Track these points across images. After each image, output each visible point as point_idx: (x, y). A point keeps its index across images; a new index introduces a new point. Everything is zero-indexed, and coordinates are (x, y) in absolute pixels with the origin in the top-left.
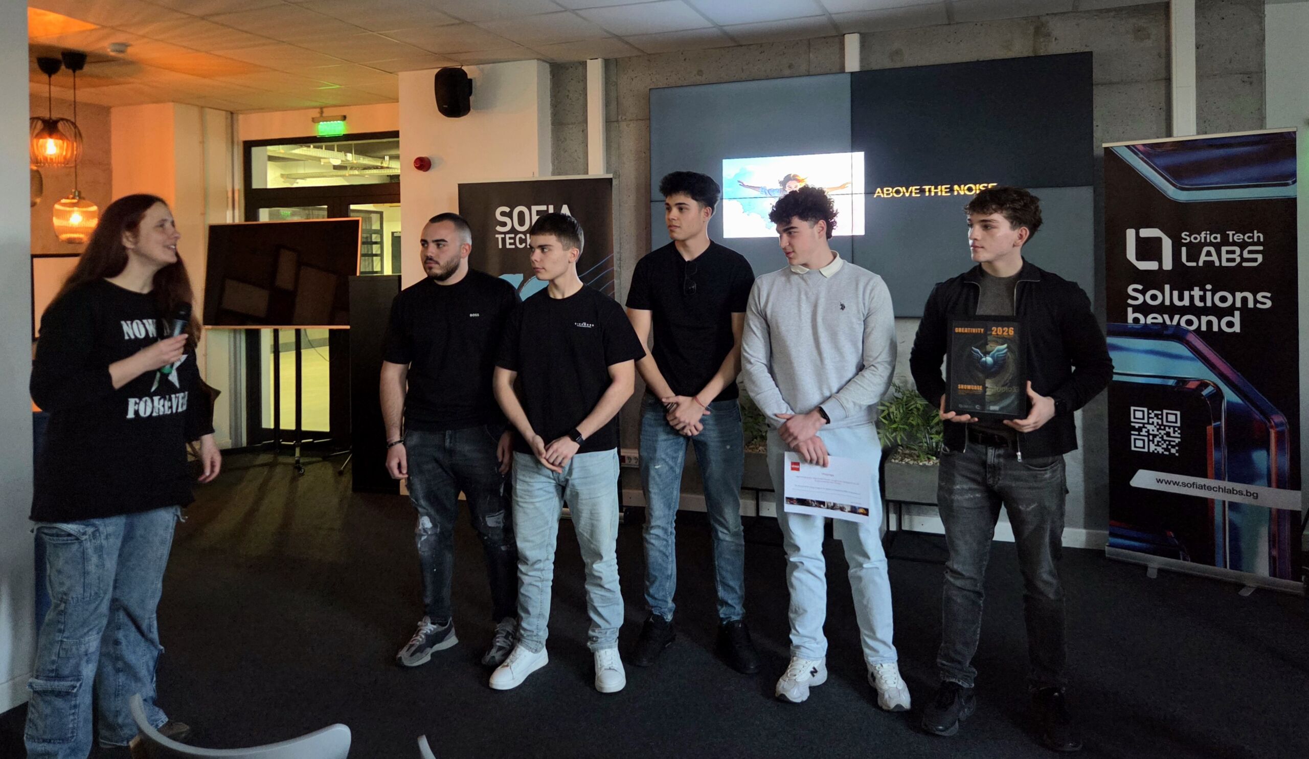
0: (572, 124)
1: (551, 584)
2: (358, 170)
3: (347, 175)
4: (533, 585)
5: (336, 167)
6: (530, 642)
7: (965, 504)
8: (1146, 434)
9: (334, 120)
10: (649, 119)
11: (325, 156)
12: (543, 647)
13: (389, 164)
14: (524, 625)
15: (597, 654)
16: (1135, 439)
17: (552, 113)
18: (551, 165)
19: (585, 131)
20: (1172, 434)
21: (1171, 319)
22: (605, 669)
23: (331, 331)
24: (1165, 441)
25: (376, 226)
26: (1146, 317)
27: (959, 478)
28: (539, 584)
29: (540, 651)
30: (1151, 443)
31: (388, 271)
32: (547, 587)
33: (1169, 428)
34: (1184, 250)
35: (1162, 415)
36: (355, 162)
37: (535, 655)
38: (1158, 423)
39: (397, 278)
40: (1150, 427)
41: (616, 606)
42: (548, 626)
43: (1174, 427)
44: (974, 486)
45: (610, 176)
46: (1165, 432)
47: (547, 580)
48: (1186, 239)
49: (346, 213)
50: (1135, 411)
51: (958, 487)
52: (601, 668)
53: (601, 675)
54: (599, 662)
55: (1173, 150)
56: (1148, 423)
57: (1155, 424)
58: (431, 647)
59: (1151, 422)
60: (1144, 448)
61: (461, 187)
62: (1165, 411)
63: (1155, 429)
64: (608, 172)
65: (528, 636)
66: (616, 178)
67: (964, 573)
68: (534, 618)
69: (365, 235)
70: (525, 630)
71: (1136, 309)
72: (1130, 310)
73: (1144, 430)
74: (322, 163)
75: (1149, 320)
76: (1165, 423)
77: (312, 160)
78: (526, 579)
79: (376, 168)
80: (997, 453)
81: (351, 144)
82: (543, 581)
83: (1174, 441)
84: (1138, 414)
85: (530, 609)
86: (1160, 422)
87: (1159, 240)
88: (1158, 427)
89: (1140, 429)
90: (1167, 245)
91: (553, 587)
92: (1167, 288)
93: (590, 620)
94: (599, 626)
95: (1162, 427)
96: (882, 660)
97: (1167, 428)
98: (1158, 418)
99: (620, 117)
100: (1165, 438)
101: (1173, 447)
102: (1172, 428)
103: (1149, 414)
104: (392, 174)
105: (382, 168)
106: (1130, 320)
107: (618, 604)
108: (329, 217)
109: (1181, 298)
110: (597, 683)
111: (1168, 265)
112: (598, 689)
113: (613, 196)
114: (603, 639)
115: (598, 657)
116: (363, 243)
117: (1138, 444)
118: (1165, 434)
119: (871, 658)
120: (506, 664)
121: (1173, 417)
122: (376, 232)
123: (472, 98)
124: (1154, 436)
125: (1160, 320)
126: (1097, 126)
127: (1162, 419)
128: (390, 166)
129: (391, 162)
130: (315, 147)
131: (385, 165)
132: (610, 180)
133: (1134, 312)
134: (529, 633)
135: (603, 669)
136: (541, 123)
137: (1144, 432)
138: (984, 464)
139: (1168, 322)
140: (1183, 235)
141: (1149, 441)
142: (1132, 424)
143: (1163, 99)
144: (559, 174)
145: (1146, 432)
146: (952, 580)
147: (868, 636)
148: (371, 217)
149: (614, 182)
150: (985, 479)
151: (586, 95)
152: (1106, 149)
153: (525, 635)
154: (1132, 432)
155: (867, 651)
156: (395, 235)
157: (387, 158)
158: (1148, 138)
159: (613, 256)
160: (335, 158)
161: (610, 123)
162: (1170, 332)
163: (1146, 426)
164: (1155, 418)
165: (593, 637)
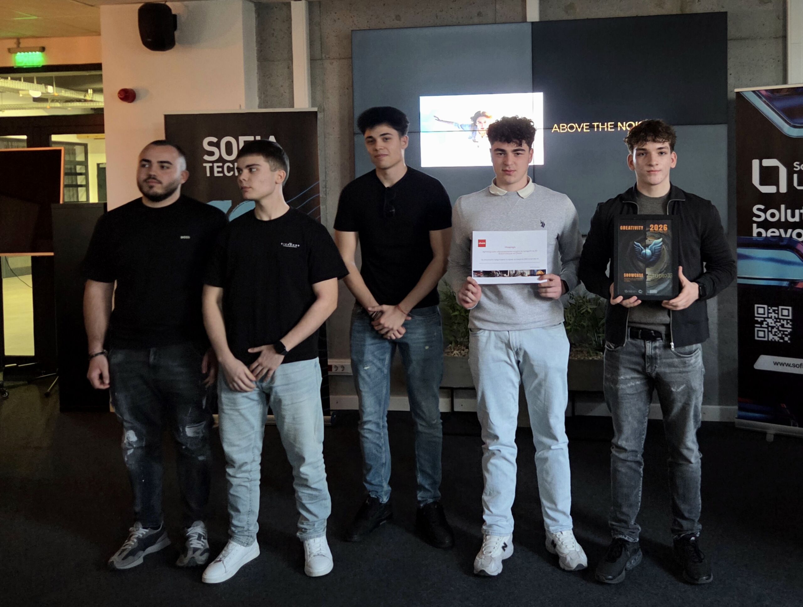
0: (279, 61)
1: (259, 483)
2: (60, 103)
3: (48, 107)
4: (242, 486)
5: (36, 100)
6: (242, 537)
7: (628, 391)
8: (766, 326)
9: (32, 51)
10: (351, 58)
11: (24, 88)
12: (254, 540)
13: (92, 97)
14: (235, 522)
15: (306, 543)
16: (758, 331)
17: (258, 50)
18: (257, 98)
19: (290, 68)
20: (785, 326)
21: (786, 232)
22: (314, 556)
23: (33, 258)
24: (780, 331)
25: (80, 158)
26: (766, 231)
27: (622, 370)
28: (248, 484)
29: (251, 544)
30: (770, 333)
31: (94, 198)
32: (255, 486)
33: (783, 321)
34: (795, 176)
35: (778, 310)
36: (56, 94)
37: (248, 548)
38: (775, 317)
39: (103, 206)
40: (769, 321)
41: (324, 501)
42: (258, 521)
43: (787, 320)
44: (636, 375)
45: (315, 109)
46: (780, 324)
47: (255, 480)
48: (797, 168)
49: (48, 143)
50: (758, 307)
51: (622, 377)
52: (310, 556)
53: (309, 562)
54: (308, 549)
55: (788, 95)
56: (768, 318)
57: (773, 318)
58: (144, 550)
59: (770, 316)
60: (764, 337)
61: (167, 117)
62: (780, 307)
63: (773, 322)
64: (313, 105)
65: (239, 532)
66: (321, 112)
67: (626, 447)
68: (243, 515)
69: (69, 166)
70: (236, 527)
71: (760, 225)
72: (755, 225)
73: (765, 323)
74: (21, 95)
75: (769, 234)
76: (780, 317)
77: (10, 92)
78: (234, 481)
79: (79, 100)
80: (654, 345)
81: (52, 77)
82: (251, 481)
83: (787, 331)
84: (760, 310)
85: (240, 508)
86: (776, 316)
87: (777, 168)
88: (775, 320)
89: (761, 323)
90: (783, 172)
91: (260, 486)
92: (783, 207)
93: (299, 514)
94: (307, 519)
95: (778, 320)
96: (561, 529)
97: (782, 321)
98: (775, 313)
99: (323, 56)
100: (780, 329)
101: (786, 335)
102: (785, 321)
103: (768, 310)
104: (96, 107)
105: (85, 101)
106: (755, 234)
107: (325, 499)
108: (28, 147)
109: (793, 216)
110: (306, 568)
111: (783, 189)
112: (306, 573)
113: (318, 129)
114: (311, 531)
115: (307, 545)
116: (66, 174)
117: (760, 334)
118: (780, 326)
119: (552, 527)
120: (219, 559)
121: (787, 312)
122: (80, 163)
123: (177, 34)
124: (773, 327)
125: (777, 234)
126: (731, 74)
127: (778, 314)
128: (94, 99)
129: (95, 95)
130: (12, 79)
131: (88, 98)
132: (315, 113)
133: (758, 227)
134: (240, 529)
135: (312, 556)
136: (247, 60)
137: (764, 326)
138: (643, 355)
139: (783, 235)
140: (795, 164)
141: (768, 331)
142: (756, 319)
143: (781, 54)
144: (266, 107)
145: (766, 324)
146: (617, 454)
147: (549, 508)
148: (75, 150)
149: (320, 116)
150: (644, 368)
151: (291, 33)
152: (738, 93)
153: (236, 532)
154: (756, 325)
155: (547, 521)
156: (101, 166)
157: (90, 91)
158: (768, 85)
159: (319, 183)
160: (36, 91)
161: (313, 60)
162: (785, 243)
163: (766, 319)
164: (773, 313)
165: (303, 528)
